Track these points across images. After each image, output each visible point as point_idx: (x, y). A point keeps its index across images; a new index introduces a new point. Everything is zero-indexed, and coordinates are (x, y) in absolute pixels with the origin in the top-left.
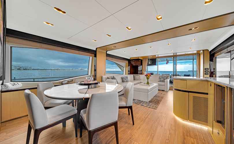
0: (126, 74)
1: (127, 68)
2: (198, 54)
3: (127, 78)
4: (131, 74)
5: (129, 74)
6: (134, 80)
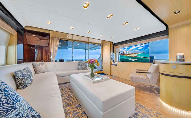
2: (102, 45)
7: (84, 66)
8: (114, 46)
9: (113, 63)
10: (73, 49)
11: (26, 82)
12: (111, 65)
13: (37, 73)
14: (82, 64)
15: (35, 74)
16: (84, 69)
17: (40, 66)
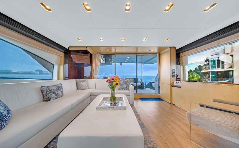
0: (58, 79)
1: (62, 68)
2: (159, 54)
3: (60, 87)
4: (70, 77)
5: (65, 78)
6: (77, 89)
7: (125, 86)
8: (179, 53)
9: (175, 83)
10: (116, 64)
11: (50, 96)
12: (172, 86)
13: (78, 90)
14: (123, 82)
15: (77, 90)
16: (125, 90)
17: (82, 83)
